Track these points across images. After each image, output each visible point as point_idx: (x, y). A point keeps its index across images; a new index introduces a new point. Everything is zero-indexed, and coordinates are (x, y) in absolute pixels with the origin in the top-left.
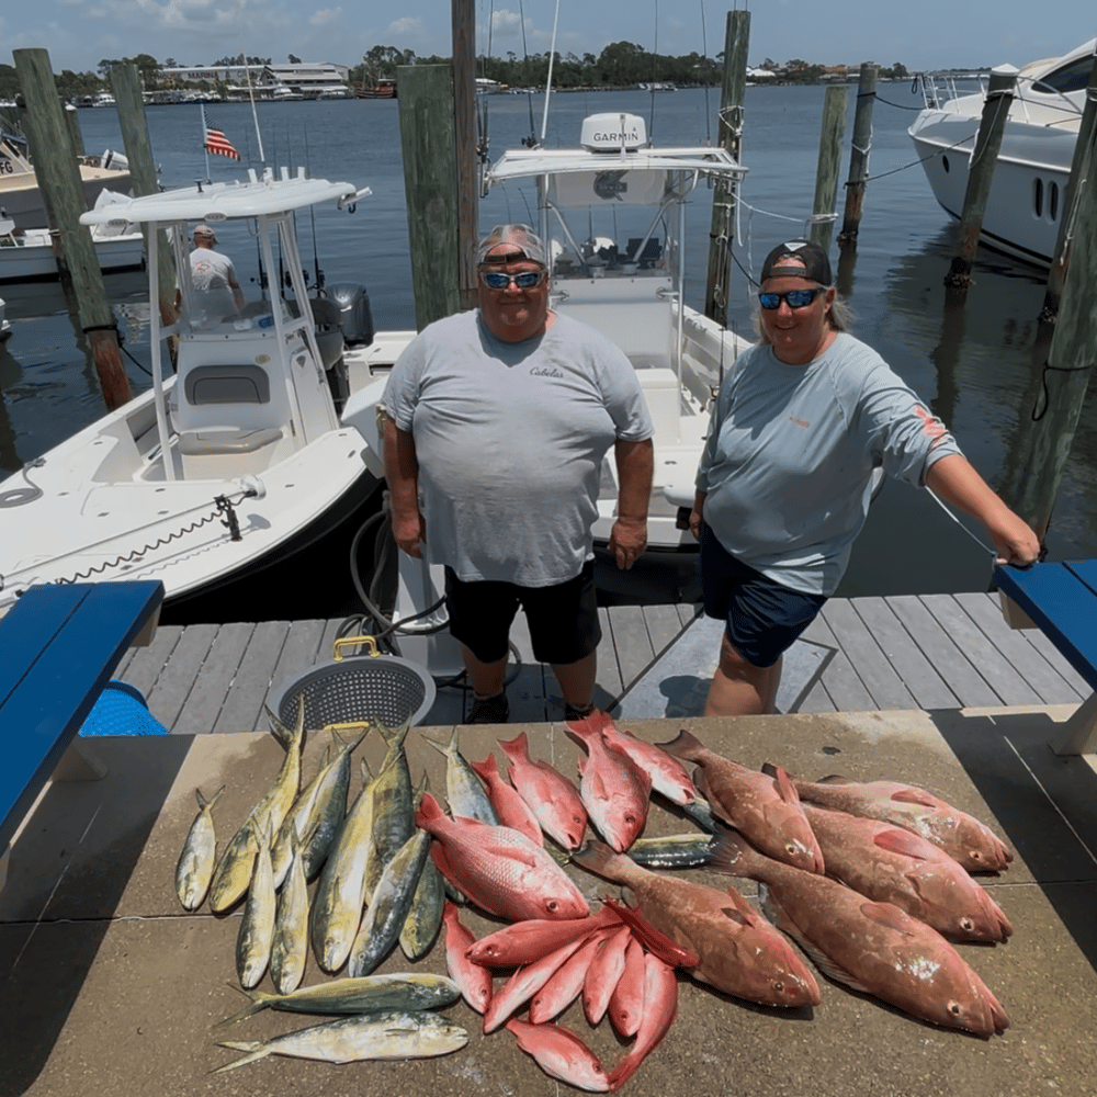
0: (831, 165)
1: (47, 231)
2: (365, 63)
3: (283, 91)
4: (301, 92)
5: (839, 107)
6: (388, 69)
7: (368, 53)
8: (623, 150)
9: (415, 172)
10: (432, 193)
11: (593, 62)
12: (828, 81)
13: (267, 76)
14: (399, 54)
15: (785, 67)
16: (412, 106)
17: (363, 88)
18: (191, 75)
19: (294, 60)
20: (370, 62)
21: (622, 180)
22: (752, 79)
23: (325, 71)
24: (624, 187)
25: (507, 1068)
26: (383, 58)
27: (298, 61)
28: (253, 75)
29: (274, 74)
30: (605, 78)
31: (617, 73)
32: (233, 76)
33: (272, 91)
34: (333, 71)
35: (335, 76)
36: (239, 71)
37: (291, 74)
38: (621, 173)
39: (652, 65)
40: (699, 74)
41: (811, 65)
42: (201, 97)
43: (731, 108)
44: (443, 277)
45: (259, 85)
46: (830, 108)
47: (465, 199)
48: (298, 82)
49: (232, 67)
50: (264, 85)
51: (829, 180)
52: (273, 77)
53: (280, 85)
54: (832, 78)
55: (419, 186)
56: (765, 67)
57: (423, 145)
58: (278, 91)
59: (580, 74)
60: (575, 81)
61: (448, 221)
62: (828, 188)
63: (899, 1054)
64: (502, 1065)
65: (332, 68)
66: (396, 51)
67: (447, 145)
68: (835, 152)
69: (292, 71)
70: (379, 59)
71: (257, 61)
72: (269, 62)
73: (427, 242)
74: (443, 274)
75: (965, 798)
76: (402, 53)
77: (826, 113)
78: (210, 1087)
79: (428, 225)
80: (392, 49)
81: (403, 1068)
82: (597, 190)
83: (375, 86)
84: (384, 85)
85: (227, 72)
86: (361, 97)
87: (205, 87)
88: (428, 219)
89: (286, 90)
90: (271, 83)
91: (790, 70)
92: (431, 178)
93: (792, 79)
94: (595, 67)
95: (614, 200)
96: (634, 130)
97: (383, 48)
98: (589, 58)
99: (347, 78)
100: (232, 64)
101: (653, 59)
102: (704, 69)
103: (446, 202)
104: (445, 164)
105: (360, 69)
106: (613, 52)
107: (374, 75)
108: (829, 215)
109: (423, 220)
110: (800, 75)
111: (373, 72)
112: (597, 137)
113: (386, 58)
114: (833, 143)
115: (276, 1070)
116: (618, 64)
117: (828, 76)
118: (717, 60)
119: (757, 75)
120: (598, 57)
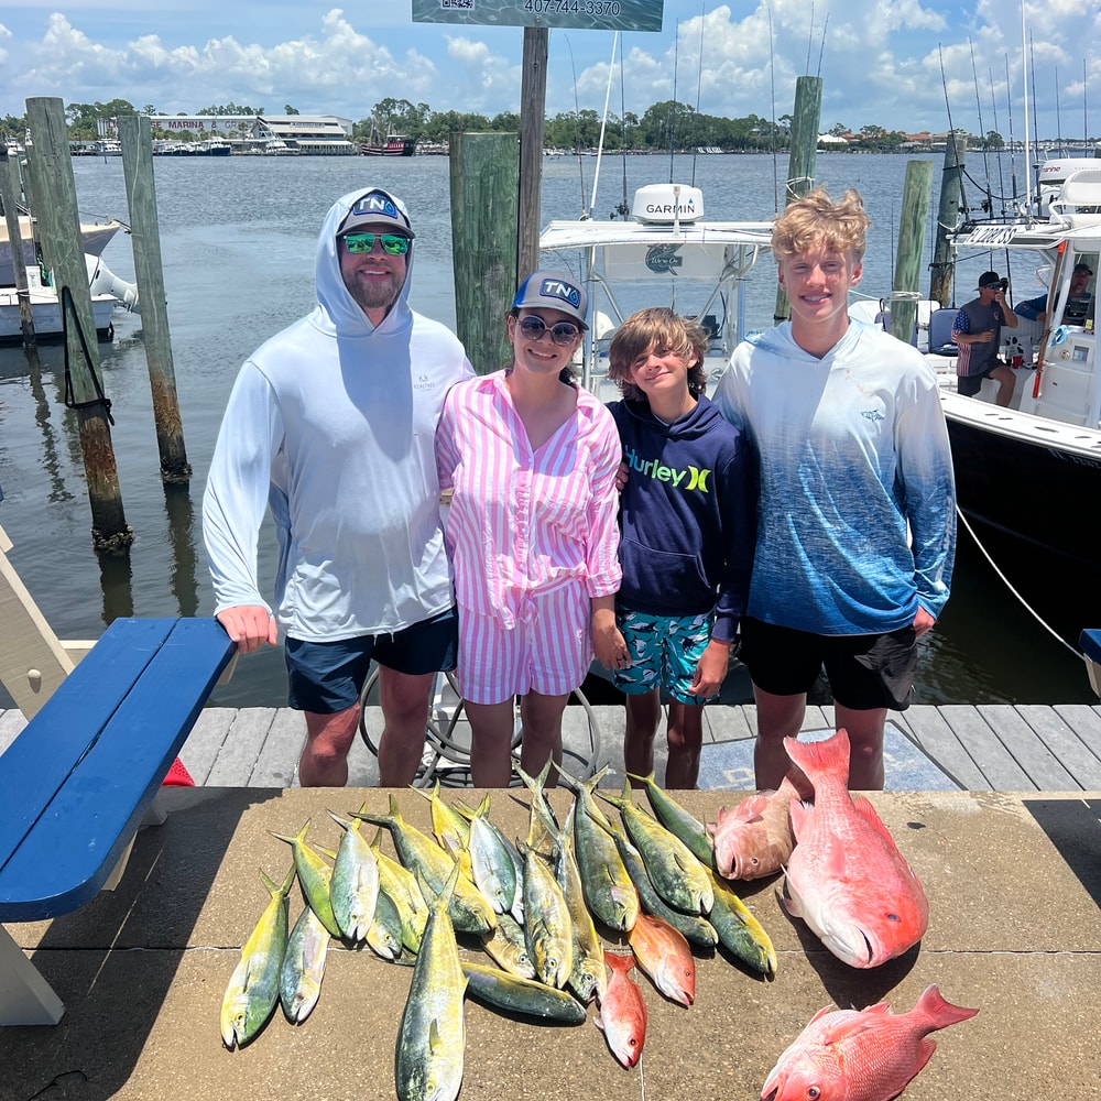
0: (913, 244)
1: (14, 291)
2: (372, 117)
3: (277, 144)
4: (297, 146)
5: (921, 182)
6: (399, 124)
7: (377, 105)
8: (677, 223)
9: (476, 238)
10: (493, 260)
11: (636, 123)
12: (910, 150)
13: (260, 127)
14: (412, 108)
15: (860, 133)
16: (478, 173)
17: (369, 144)
18: (172, 123)
19: (291, 111)
20: (379, 116)
21: (676, 254)
22: (821, 146)
23: (327, 124)
24: (679, 261)
25: (593, 1089)
26: (393, 112)
27: (297, 112)
28: (243, 126)
29: (267, 126)
30: (649, 140)
31: (663, 135)
32: (220, 127)
33: (264, 144)
34: (336, 125)
35: (338, 130)
36: (228, 121)
37: (287, 126)
38: (675, 247)
39: (704, 128)
40: (759, 138)
41: (889, 132)
42: (183, 148)
43: (799, 179)
44: (498, 347)
45: (250, 137)
46: (912, 183)
47: (525, 266)
48: (294, 135)
49: (220, 117)
50: (255, 138)
51: (911, 258)
52: (266, 129)
53: (274, 138)
54: (914, 146)
55: (479, 252)
56: (836, 132)
57: (487, 213)
58: (271, 145)
59: (619, 135)
60: (614, 143)
61: (506, 290)
62: (910, 267)
63: (987, 1095)
64: (589, 1087)
65: (335, 121)
66: (409, 105)
67: (511, 213)
68: (917, 230)
69: (288, 123)
70: (389, 113)
71: (249, 111)
72: (260, 112)
73: (483, 309)
74: (498, 342)
75: (1058, 873)
76: (416, 107)
77: (908, 187)
78: (299, 1095)
79: (486, 292)
80: (404, 102)
81: (490, 1086)
82: (650, 264)
83: (383, 142)
84: (393, 141)
85: (214, 123)
86: (366, 154)
87: (187, 137)
88: (486, 286)
89: (280, 143)
90: (263, 135)
91: (864, 137)
92: (492, 244)
93: (867, 146)
94: (638, 129)
95: (668, 275)
96: (691, 202)
97: (394, 101)
98: (632, 118)
99: (351, 133)
100: (221, 113)
101: (705, 121)
102: (765, 134)
103: (506, 269)
104: (508, 230)
105: (367, 124)
106: (658, 111)
107: (382, 130)
108: (912, 293)
109: (481, 288)
110: (878, 142)
111: (381, 127)
112: (649, 209)
113: (397, 112)
114: (915, 220)
115: (364, 1083)
116: (663, 125)
117: (911, 144)
118: (779, 124)
119: (825, 141)
120: (641, 117)
